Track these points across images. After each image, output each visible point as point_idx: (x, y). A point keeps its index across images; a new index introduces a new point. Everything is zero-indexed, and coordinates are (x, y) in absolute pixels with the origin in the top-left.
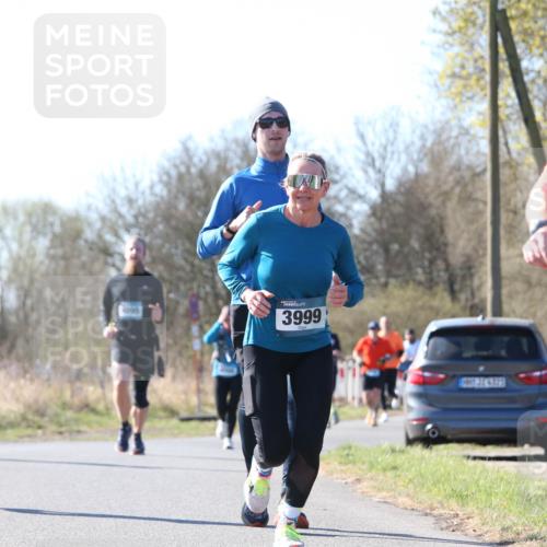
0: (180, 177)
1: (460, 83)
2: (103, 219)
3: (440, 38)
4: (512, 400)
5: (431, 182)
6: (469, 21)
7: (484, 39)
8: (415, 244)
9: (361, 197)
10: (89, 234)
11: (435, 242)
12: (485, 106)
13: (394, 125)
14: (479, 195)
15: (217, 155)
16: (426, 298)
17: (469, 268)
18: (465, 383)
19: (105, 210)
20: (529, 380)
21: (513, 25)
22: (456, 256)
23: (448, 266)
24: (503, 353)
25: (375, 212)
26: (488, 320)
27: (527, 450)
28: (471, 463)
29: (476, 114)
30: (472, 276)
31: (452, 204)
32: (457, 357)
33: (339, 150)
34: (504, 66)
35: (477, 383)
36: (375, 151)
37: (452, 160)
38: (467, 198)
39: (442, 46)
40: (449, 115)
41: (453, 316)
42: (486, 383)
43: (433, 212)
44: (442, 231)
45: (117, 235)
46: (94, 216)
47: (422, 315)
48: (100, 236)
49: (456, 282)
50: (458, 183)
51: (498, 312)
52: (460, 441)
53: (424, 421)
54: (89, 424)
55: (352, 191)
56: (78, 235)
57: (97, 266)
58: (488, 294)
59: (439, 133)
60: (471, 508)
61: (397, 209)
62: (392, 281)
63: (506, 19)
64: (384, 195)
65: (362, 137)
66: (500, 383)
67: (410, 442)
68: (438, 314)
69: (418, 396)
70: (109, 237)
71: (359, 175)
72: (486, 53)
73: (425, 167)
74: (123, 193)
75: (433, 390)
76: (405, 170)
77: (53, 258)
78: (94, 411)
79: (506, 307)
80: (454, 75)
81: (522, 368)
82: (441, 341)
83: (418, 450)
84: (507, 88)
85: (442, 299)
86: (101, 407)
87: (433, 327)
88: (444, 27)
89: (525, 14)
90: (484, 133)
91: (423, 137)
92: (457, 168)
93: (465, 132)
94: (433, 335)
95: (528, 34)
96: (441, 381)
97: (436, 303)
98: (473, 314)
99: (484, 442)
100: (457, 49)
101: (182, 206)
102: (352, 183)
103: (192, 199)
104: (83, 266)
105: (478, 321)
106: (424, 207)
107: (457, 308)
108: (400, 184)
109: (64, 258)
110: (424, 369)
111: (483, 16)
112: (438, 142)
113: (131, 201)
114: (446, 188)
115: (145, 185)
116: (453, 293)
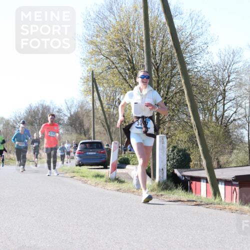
0: (29, 112)
1: (86, 92)
2: (14, 120)
3: (82, 83)
4: (97, 157)
5: (80, 112)
6: (88, 80)
7: (91, 84)
8: (77, 125)
9: (66, 116)
10: (11, 124)
11: (81, 125)
12: (91, 97)
13: (73, 101)
14: (90, 115)
15: (37, 107)
16: (80, 136)
17: (88, 130)
18: (88, 153)
19: (14, 119)
20: (101, 152)
21: (97, 81)
22: (86, 127)
23: (84, 130)
24: (95, 147)
25: (69, 119)
26: (92, 141)
27: (100, 167)
28: (89, 170)
29: (89, 99)
30: (89, 132)
31: (85, 117)
32: (86, 148)
33: (62, 106)
34: (95, 89)
35: (90, 153)
36: (69, 106)
37: (85, 108)
38: (88, 116)
39: (83, 85)
40: (84, 99)
41: (85, 140)
42: (92, 153)
43: (81, 118)
44: (83, 122)
45: (16, 124)
46: (12, 120)
47: (79, 140)
48: (13, 124)
49: (86, 133)
50: (86, 113)
51: (94, 139)
52: (87, 165)
53: (79, 161)
54: (11, 162)
55: (64, 114)
56: (9, 123)
57: (13, 130)
58: (92, 135)
59: (82, 103)
60: (89, 179)
61: (74, 118)
62: (73, 133)
63: (95, 80)
64: (71, 115)
65: (66, 104)
66: (95, 153)
67: (77, 166)
68: (82, 139)
69: (78, 156)
70: (15, 124)
71: (66, 111)
72: (91, 87)
73: (79, 109)
74: (18, 115)
75: (81, 155)
76: (75, 110)
77: (3, 128)
78: (12, 160)
79: (96, 138)
80: (85, 91)
81: (99, 150)
82: (83, 145)
83: (78, 167)
84: (95, 94)
85: (83, 136)
86: (14, 159)
87: (81, 142)
88: (83, 81)
89: (99, 79)
90: (91, 102)
91: (79, 104)
92: (86, 110)
93: (87, 102)
94: (81, 144)
95: (99, 83)
96: (82, 153)
97: (82, 137)
98: (89, 139)
99: (91, 165)
100: (85, 86)
101: (30, 118)
102: (64, 113)
103: (32, 116)
104: (10, 130)
105: (90, 141)
106: (79, 118)
107: (86, 138)
108: (74, 113)
109: (6, 128)
110: (79, 151)
111: (91, 79)
112: (82, 104)
113: (19, 117)
114: (83, 114)
115: (22, 113)
116: (85, 135)
